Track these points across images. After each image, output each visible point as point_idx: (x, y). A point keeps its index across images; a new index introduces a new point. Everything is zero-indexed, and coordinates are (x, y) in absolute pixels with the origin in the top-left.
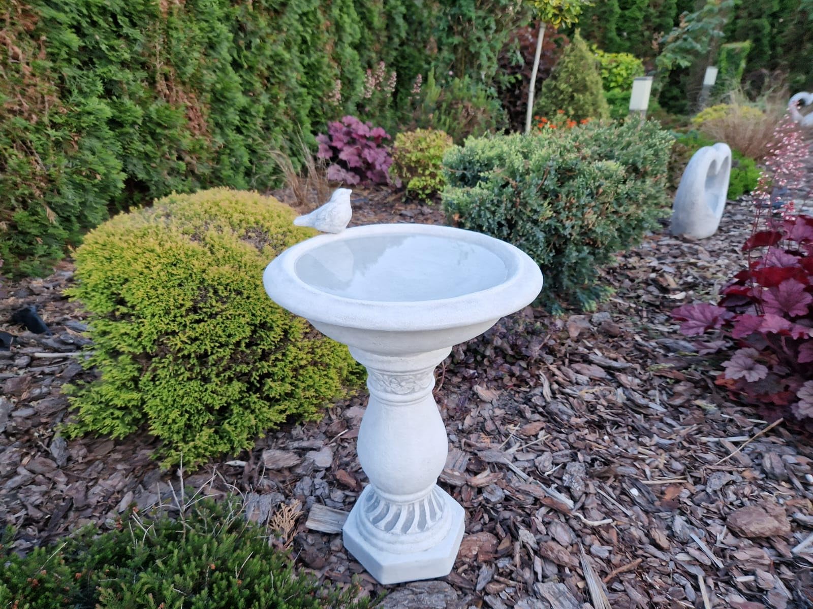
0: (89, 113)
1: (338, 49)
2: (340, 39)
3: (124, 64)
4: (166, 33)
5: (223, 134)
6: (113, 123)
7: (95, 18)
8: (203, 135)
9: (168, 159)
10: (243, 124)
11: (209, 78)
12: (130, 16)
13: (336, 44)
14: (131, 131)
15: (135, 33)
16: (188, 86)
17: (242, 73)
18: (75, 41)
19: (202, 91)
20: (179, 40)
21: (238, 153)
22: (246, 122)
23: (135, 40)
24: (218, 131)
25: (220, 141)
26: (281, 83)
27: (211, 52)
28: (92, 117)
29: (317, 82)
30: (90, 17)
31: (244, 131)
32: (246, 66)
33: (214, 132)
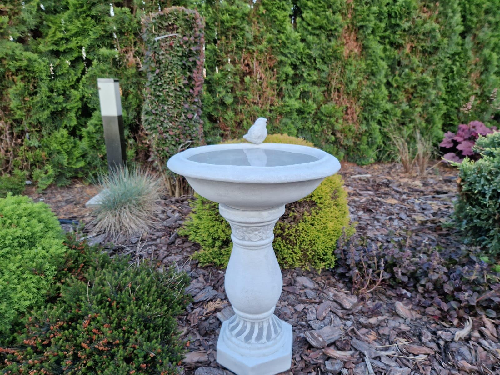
0: (288, 106)
1: (483, 77)
2: (486, 70)
3: (314, 83)
4: (344, 67)
5: (368, 124)
6: (300, 112)
7: (304, 60)
8: (354, 123)
9: (326, 134)
10: (384, 119)
11: (366, 91)
12: (323, 59)
13: (482, 73)
14: (308, 116)
15: (325, 67)
16: (351, 96)
17: (391, 89)
18: (291, 72)
19: (359, 99)
20: (351, 70)
21: (374, 136)
22: (386, 119)
23: (324, 71)
24: (365, 122)
25: (364, 127)
26: (422, 97)
27: (372, 77)
28: (289, 108)
29: (456, 97)
30: (302, 60)
31: (383, 124)
32: (395, 85)
33: (362, 122)
